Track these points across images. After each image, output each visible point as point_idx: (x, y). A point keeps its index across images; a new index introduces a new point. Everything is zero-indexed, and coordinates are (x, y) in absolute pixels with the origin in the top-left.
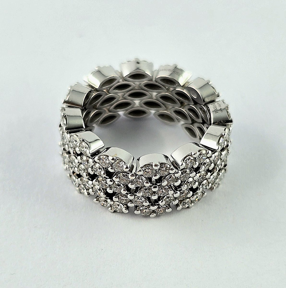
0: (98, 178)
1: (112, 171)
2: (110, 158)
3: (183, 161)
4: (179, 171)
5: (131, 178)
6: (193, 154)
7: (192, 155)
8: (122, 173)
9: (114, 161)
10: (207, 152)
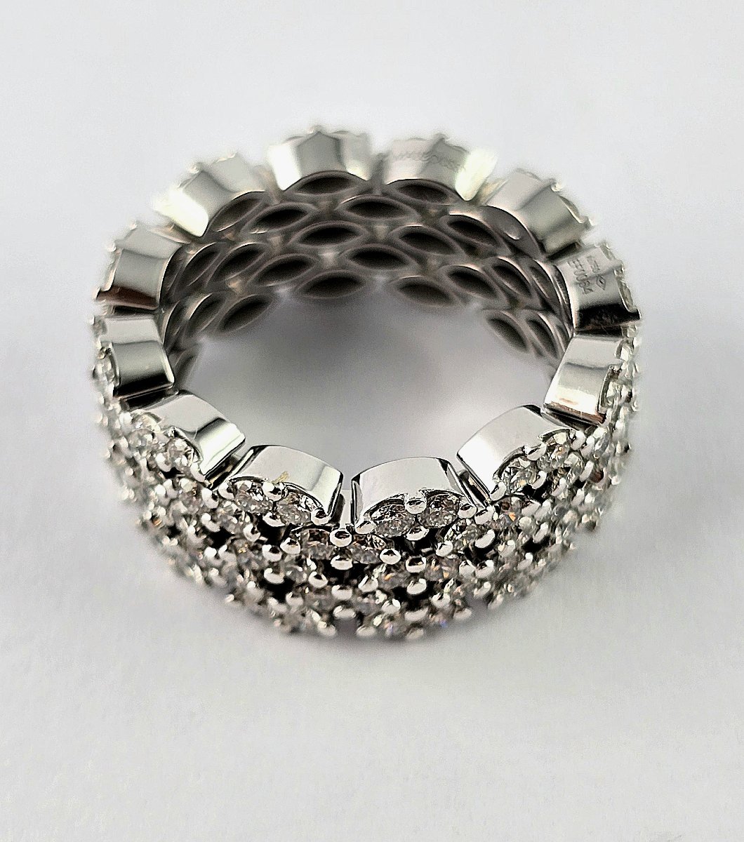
0: (233, 541)
1: (276, 523)
2: (268, 487)
3: (500, 475)
4: (488, 508)
5: (339, 543)
6: (527, 450)
7: (524, 454)
8: (308, 530)
9: (280, 496)
10: (572, 436)
